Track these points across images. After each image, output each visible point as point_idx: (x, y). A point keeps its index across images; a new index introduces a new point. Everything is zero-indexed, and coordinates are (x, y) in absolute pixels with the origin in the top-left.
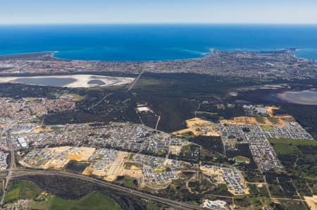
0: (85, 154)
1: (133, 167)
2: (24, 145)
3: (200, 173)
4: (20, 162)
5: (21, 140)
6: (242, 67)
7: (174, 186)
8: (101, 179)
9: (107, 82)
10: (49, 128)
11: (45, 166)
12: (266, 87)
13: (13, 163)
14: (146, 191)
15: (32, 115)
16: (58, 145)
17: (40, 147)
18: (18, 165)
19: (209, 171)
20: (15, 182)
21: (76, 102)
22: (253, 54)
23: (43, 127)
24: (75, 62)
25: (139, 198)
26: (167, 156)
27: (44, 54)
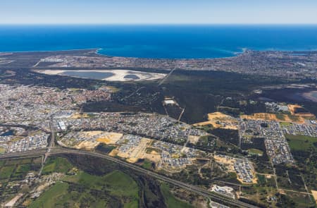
0: (113, 138)
1: (154, 152)
2: (64, 128)
3: (214, 161)
4: (58, 142)
6: (271, 66)
7: (187, 171)
8: (124, 160)
9: (142, 77)
10: (86, 115)
11: (79, 147)
13: (52, 142)
14: (162, 173)
15: (73, 102)
16: (92, 130)
17: (77, 130)
18: (57, 144)
19: (222, 160)
20: (52, 158)
21: (112, 94)
22: (285, 54)
23: (82, 114)
24: (115, 59)
25: (155, 179)
26: (185, 144)
27: (90, 51)
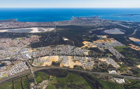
1: (77, 62)
2: (30, 57)
3: (100, 61)
4: (32, 65)
5: (27, 55)
6: (86, 22)
7: (95, 67)
8: (68, 67)
9: (46, 30)
10: (35, 49)
11: (44, 65)
12: (98, 29)
13: (30, 66)
14: (87, 70)
15: (24, 44)
16: (45, 56)
17: (37, 58)
19: (103, 60)
20: (36, 73)
23: (33, 49)
26: (85, 56)
27: (13, 20)
